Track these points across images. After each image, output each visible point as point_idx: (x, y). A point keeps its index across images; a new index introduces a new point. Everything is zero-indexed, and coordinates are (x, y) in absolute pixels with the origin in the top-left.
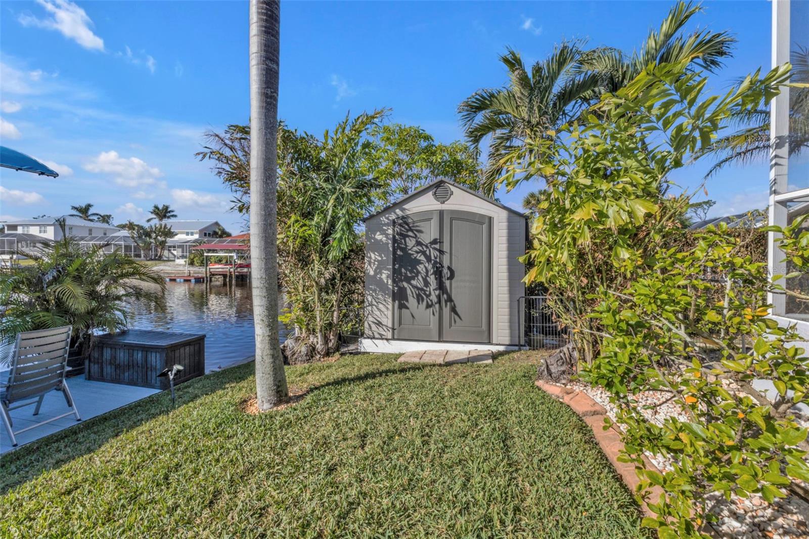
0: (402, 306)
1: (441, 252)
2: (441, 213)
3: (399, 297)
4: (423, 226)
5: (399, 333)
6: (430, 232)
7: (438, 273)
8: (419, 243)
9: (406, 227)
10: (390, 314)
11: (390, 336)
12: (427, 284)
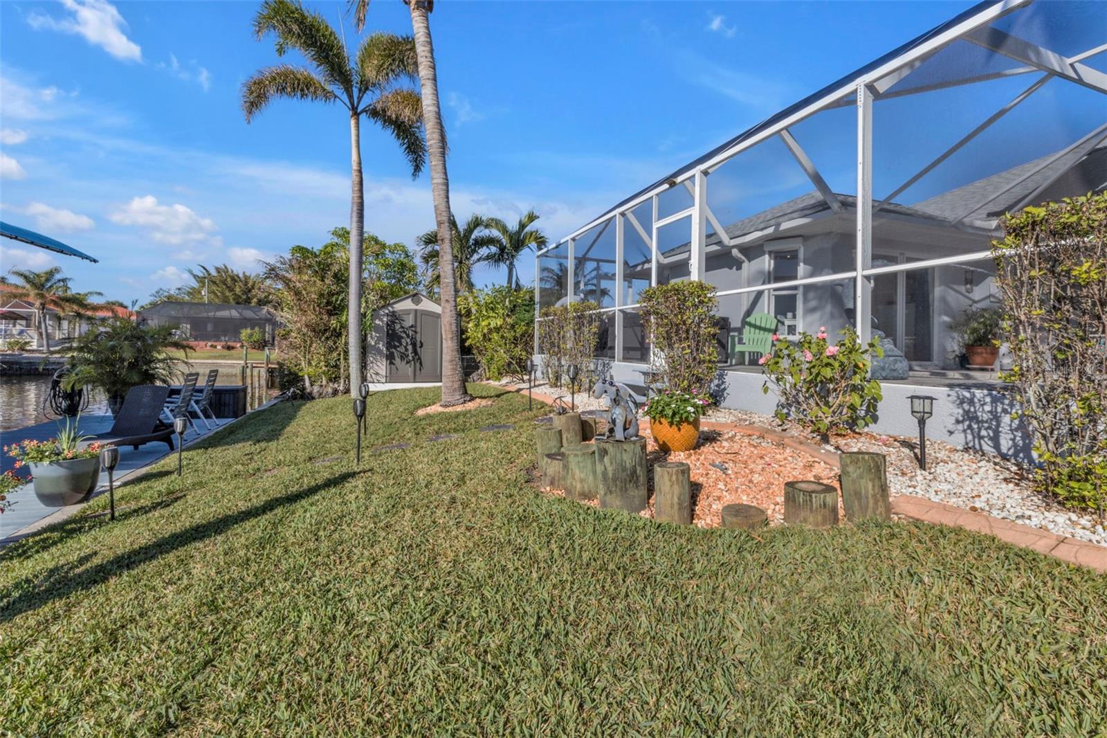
0: (391, 363)
1: (416, 332)
2: (416, 311)
3: (390, 358)
4: (405, 317)
5: (391, 378)
6: (409, 321)
7: (414, 345)
8: (402, 327)
9: (395, 317)
10: (384, 368)
11: (384, 380)
12: (407, 350)
